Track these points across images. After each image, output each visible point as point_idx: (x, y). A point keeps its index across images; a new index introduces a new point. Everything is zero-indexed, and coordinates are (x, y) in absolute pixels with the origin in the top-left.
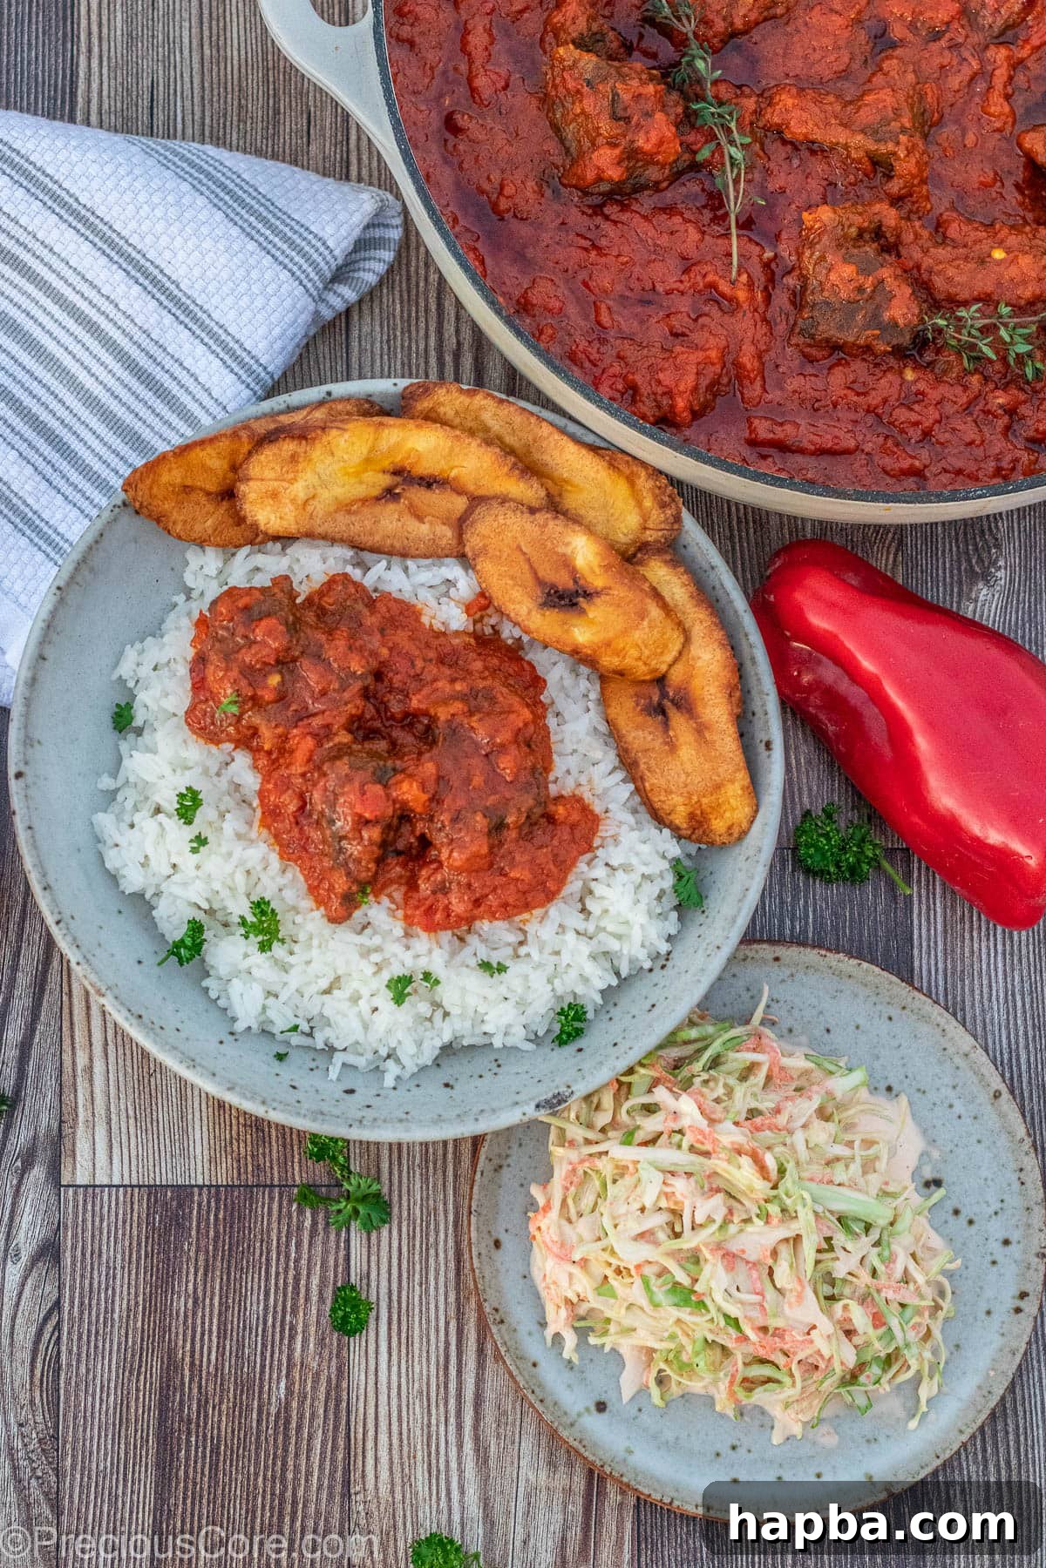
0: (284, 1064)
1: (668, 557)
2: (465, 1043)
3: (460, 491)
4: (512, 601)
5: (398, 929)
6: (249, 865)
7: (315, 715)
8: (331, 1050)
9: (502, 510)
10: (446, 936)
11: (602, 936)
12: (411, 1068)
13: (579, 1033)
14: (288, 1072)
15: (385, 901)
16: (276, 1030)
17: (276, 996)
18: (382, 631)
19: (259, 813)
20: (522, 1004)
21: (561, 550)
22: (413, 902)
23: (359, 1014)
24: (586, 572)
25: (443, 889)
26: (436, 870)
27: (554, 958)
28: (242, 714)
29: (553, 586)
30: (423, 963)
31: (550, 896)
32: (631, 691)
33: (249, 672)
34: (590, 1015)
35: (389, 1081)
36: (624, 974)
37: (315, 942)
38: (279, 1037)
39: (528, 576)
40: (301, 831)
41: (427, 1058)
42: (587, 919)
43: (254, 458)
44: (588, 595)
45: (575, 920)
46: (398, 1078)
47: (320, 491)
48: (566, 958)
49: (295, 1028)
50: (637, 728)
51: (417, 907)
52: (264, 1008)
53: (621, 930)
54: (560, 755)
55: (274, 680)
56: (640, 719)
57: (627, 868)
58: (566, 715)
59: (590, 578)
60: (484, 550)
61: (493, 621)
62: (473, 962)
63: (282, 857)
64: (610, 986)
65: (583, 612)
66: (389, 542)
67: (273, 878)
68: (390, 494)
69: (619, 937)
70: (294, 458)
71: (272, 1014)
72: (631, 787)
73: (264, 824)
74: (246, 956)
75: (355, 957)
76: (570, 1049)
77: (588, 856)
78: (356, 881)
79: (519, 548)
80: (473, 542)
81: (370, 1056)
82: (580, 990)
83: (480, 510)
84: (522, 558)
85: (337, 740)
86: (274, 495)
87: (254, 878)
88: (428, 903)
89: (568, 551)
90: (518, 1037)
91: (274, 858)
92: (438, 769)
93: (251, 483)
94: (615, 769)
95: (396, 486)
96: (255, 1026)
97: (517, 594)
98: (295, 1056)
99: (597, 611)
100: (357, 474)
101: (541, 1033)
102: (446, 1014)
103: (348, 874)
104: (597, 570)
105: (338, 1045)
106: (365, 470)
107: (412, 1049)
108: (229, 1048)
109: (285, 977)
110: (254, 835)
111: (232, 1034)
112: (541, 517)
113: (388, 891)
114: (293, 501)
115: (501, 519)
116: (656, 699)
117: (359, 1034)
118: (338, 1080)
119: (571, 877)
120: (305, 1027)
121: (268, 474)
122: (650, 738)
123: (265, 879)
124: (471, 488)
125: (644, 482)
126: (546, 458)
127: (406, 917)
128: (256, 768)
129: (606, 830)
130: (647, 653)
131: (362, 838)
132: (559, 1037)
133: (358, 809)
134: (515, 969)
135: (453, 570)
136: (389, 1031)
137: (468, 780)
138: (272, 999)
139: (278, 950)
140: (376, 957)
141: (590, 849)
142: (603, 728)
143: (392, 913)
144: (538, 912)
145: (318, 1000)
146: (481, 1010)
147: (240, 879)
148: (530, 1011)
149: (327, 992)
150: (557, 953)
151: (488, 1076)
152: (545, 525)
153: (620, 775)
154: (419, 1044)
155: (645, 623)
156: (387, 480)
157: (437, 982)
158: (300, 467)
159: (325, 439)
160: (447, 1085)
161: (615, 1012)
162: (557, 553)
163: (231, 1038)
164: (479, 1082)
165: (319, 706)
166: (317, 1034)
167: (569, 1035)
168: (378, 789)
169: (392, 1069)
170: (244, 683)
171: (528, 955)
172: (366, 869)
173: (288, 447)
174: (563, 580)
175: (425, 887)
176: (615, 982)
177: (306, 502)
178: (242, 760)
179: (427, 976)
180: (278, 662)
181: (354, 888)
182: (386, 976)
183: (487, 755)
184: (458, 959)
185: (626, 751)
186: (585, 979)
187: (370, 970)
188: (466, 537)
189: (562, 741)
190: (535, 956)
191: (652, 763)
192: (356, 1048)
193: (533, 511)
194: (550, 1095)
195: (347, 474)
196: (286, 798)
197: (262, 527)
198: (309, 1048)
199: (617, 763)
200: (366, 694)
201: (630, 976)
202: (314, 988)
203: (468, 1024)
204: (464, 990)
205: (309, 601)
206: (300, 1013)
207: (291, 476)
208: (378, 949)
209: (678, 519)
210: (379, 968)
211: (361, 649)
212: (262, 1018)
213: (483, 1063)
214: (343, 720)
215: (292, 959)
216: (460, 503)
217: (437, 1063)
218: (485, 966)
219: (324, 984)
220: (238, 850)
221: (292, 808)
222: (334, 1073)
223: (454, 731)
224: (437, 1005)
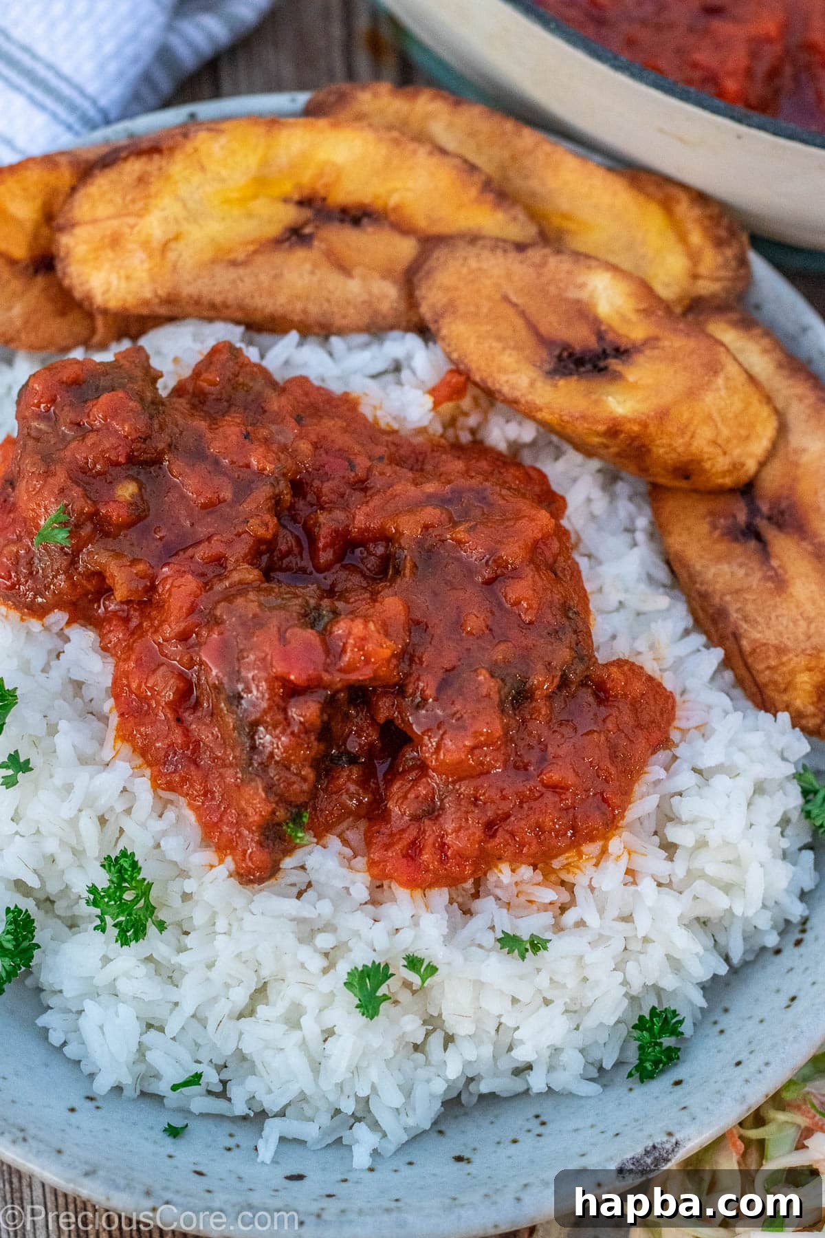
0: (181, 1142)
1: (734, 316)
2: (484, 1088)
3: (403, 228)
4: (503, 370)
5: (360, 886)
6: (103, 802)
7: (197, 544)
8: (257, 1118)
9: (473, 251)
10: (440, 896)
11: (699, 886)
12: (397, 1136)
13: (671, 1057)
14: (187, 1153)
15: (334, 842)
16: (163, 1087)
17: (161, 1029)
18: (299, 420)
19: (114, 720)
20: (575, 1011)
21: (572, 294)
22: (380, 840)
23: (303, 1044)
24: (616, 323)
25: (432, 812)
26: (416, 782)
27: (622, 926)
28: (76, 552)
29: (566, 347)
30: (407, 941)
31: (611, 823)
32: (702, 508)
33: (83, 476)
34: (687, 1029)
35: (361, 1157)
36: (736, 958)
37: (221, 925)
38: (172, 1099)
39: (524, 333)
40: (186, 732)
41: (424, 1113)
42: (671, 858)
43: (80, 196)
44: (622, 352)
45: (653, 862)
46: (375, 1153)
47: (186, 227)
48: (643, 925)
49: (196, 1079)
50: (719, 560)
51: (387, 847)
52: (142, 1050)
53: (727, 874)
54: (602, 612)
55: (127, 490)
56: (721, 547)
57: (732, 772)
58: (601, 553)
59: (623, 329)
60: (450, 308)
61: (472, 421)
62: (489, 939)
63: (155, 786)
64: (715, 977)
65: (617, 377)
66: (299, 306)
67: (143, 825)
68: (295, 236)
69: (727, 888)
70: (142, 180)
71: (155, 1058)
72: (718, 654)
73: (125, 735)
74: (106, 960)
75: (290, 941)
76: (664, 1082)
77: (662, 756)
78: (282, 800)
79: (506, 299)
80: (431, 298)
81: (324, 1119)
82: (669, 982)
83: (440, 254)
84: (511, 311)
85: (236, 577)
86: (115, 241)
87: (112, 829)
88: (408, 837)
89: (584, 295)
90: (570, 1074)
91: (143, 787)
92: (408, 609)
93: (78, 231)
94: (687, 632)
95: (305, 224)
96: (127, 1080)
97: (508, 359)
98: (196, 1127)
99: (638, 373)
100: (242, 201)
101: (608, 1065)
102: (449, 1039)
103: (269, 788)
104: (633, 317)
105: (272, 1103)
106: (255, 196)
107: (397, 1099)
108: (86, 1117)
109: (174, 995)
110: (107, 753)
111: (91, 1099)
112: (535, 255)
113: (339, 829)
114: (145, 244)
115: (473, 263)
116: (742, 517)
117: (304, 1081)
118: (275, 1161)
119: (639, 788)
120: (211, 1078)
121: (103, 210)
122: (741, 572)
123: (130, 826)
124: (422, 223)
125: (685, 209)
126: (534, 184)
127: (372, 864)
128: (105, 649)
129: (686, 717)
130: (725, 432)
131: (287, 721)
132: (640, 1068)
133: (279, 668)
134: (562, 948)
135: (405, 345)
136: (356, 1070)
137: (459, 624)
138: (153, 1033)
139: (155, 943)
140: (324, 941)
141: (665, 743)
142: (662, 574)
143: (348, 863)
144: (591, 849)
145: (231, 1027)
146: (509, 1021)
147: (88, 826)
148: (589, 1022)
149: (248, 1012)
150: (627, 919)
151: (527, 1141)
152: (544, 264)
153: (698, 639)
154: (408, 1092)
155: (720, 381)
156: (289, 215)
157: (433, 969)
158: (153, 189)
159: (189, 147)
160: (459, 1159)
161: (726, 1021)
162: (567, 300)
163: (89, 1104)
164: (513, 1149)
165: (202, 531)
166: (235, 1091)
167: (656, 1063)
168: (310, 635)
169: (364, 1141)
170: (76, 492)
171: (581, 924)
172: (302, 779)
173: (134, 167)
174: (580, 337)
175: (399, 811)
176: (723, 970)
177: (165, 247)
178: (82, 639)
179: (413, 963)
180: (131, 460)
181: (281, 814)
182: (343, 969)
183: (489, 582)
184: (465, 933)
185: (704, 596)
186: (675, 964)
187: (317, 963)
188: (421, 292)
189: (600, 590)
190: (593, 920)
191: (750, 607)
192: (297, 1106)
193: (521, 247)
194: (639, 1150)
195: (227, 201)
196: (157, 679)
197: (99, 300)
198: (221, 1117)
199: (689, 622)
200: (277, 505)
201: (746, 964)
202: (223, 1008)
203: (487, 1051)
204: (479, 985)
205: (179, 391)
206: (204, 1055)
207: (139, 205)
208: (329, 927)
209: (743, 262)
210: (330, 957)
211: (266, 441)
212: (141, 1068)
213: (515, 1121)
214: (242, 548)
215: (183, 959)
216: (406, 248)
217: (438, 1127)
218: (509, 942)
219: (240, 996)
220: (83, 779)
221: (169, 695)
222: (267, 1148)
223: (430, 552)
224: (433, 1023)
